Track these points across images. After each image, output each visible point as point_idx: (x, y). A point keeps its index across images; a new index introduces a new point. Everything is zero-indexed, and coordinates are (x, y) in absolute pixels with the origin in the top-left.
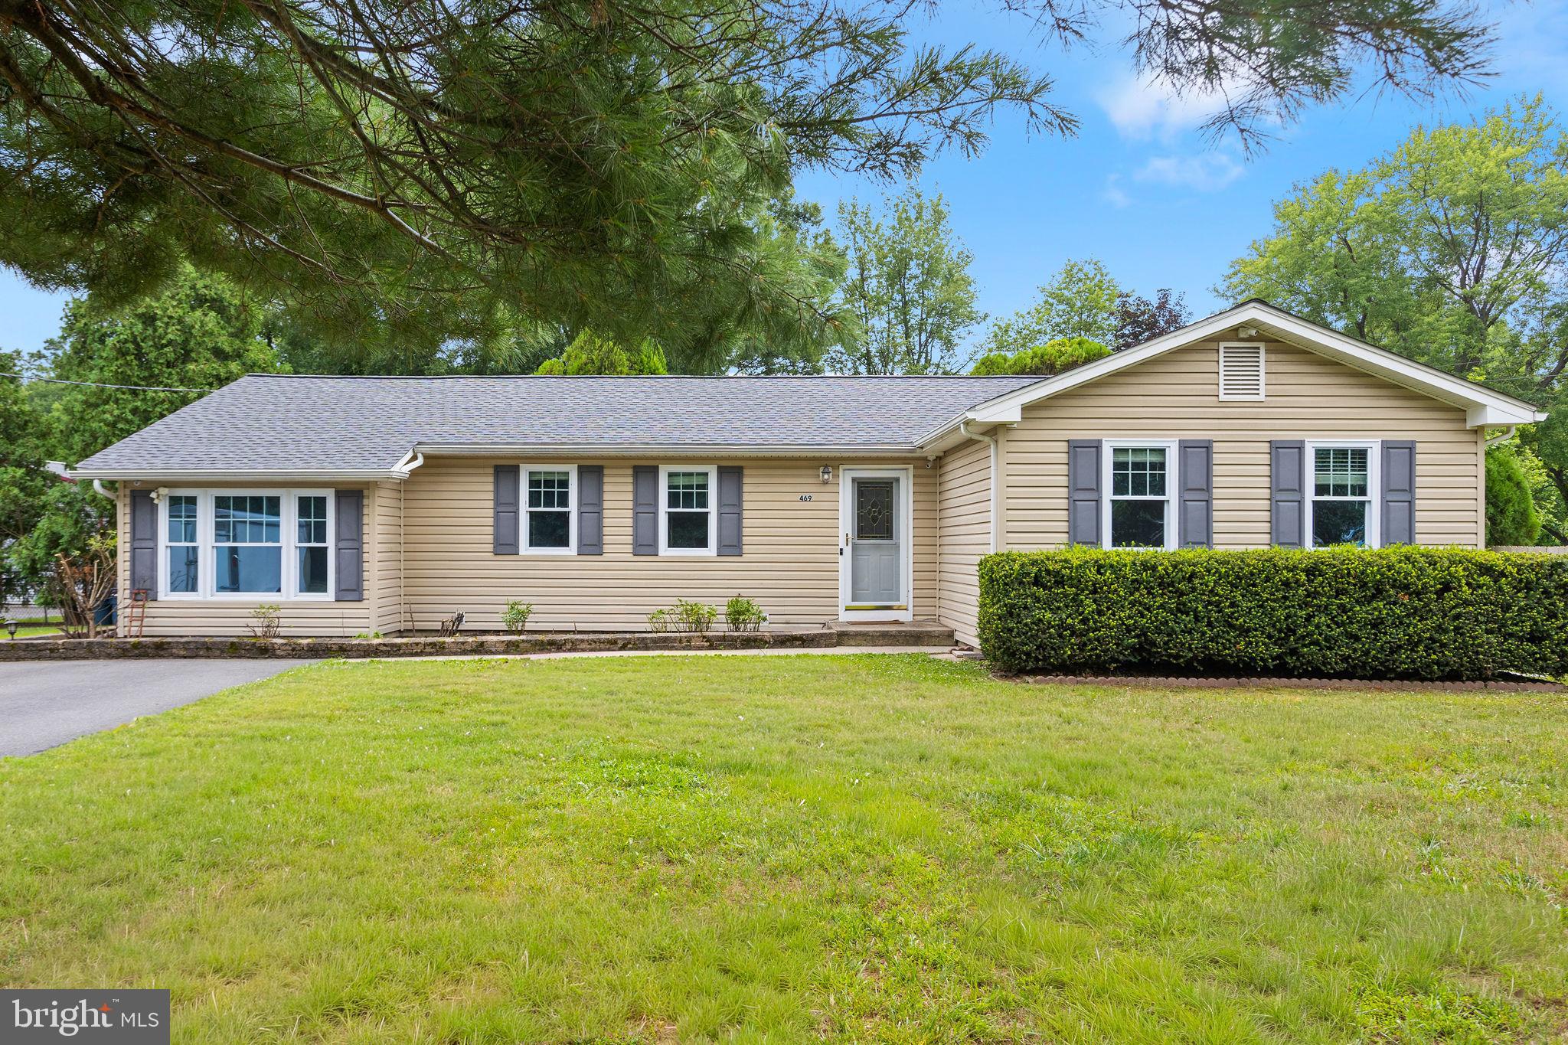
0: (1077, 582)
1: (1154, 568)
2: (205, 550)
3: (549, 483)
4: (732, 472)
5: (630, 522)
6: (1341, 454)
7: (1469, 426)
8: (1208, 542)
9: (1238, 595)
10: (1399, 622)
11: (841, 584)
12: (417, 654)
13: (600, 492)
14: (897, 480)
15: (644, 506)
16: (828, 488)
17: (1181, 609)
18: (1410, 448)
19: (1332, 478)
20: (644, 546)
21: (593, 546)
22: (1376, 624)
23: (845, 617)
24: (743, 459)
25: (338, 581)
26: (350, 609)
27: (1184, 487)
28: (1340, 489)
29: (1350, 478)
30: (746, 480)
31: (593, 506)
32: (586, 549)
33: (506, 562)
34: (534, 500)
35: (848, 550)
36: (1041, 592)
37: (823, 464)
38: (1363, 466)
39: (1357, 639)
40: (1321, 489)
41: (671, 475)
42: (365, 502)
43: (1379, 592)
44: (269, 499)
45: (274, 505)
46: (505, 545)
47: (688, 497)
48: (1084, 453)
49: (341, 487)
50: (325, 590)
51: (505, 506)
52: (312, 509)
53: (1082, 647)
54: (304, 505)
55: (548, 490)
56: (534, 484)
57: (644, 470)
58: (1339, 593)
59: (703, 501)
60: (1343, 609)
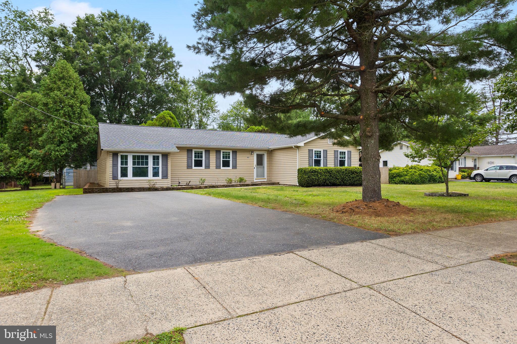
0: (317, 172)
1: (327, 170)
2: (130, 168)
3: (198, 154)
4: (235, 152)
5: (215, 162)
6: (342, 152)
7: (357, 149)
8: (327, 166)
9: (337, 174)
10: (355, 177)
11: (254, 174)
12: (188, 189)
13: (209, 156)
14: (264, 154)
15: (218, 158)
16: (252, 155)
17: (331, 176)
18: (351, 152)
19: (341, 156)
20: (218, 167)
21: (208, 167)
22: (353, 178)
23: (255, 181)
24: (237, 149)
25: (162, 174)
26: (165, 181)
27: (324, 157)
28: (342, 158)
29: (343, 156)
30: (237, 154)
31: (208, 158)
32: (206, 167)
33: (190, 170)
34: (195, 157)
35: (256, 168)
36: (313, 174)
37: (251, 151)
38: (345, 154)
39: (351, 180)
40: (340, 158)
41: (223, 152)
42: (168, 157)
43: (353, 173)
44: (146, 156)
45: (147, 157)
46: (189, 167)
47: (226, 157)
48: (310, 151)
49: (163, 154)
50: (159, 176)
51: (189, 158)
52: (156, 159)
53: (318, 182)
54: (154, 158)
55: (199, 155)
56: (195, 153)
57: (218, 151)
58: (349, 173)
59: (229, 158)
60: (349, 175)
